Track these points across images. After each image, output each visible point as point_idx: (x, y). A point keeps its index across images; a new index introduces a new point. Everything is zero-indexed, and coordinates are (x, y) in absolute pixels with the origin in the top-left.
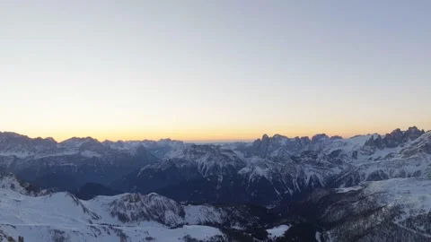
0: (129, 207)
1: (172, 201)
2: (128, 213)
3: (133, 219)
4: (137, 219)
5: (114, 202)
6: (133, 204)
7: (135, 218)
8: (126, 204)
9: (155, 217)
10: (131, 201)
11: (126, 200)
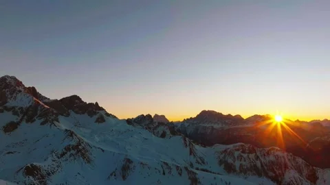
0: (240, 157)
1: (300, 160)
2: (237, 164)
3: (241, 172)
4: (245, 173)
5: (225, 151)
6: (245, 155)
7: (244, 171)
8: (236, 154)
9: (271, 174)
10: (243, 152)
11: (238, 150)
